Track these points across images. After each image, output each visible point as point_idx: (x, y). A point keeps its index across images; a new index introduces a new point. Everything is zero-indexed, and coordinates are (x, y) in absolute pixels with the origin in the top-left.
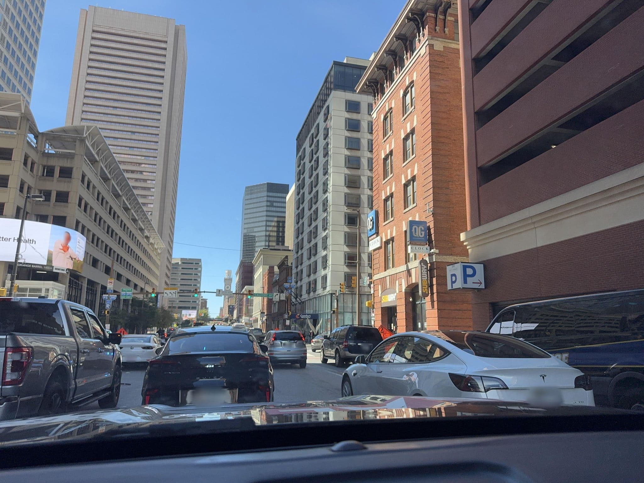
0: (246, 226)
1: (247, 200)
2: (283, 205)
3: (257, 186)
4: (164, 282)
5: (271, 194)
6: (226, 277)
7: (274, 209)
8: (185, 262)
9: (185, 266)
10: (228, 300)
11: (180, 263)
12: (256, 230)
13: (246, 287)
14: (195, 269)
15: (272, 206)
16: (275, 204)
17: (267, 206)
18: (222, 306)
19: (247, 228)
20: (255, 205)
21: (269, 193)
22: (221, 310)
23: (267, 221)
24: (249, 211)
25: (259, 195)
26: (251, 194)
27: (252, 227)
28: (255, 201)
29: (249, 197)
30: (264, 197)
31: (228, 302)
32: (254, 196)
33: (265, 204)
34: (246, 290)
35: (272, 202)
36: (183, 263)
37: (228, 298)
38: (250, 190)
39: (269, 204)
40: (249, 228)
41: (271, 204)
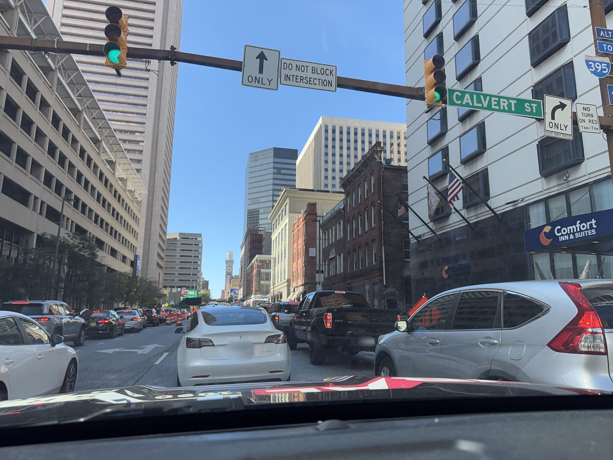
0: (251, 196)
1: (252, 167)
2: (292, 172)
3: (263, 151)
4: (157, 253)
5: (278, 160)
6: (228, 259)
7: (282, 177)
8: (184, 237)
9: (185, 241)
10: (230, 282)
11: (178, 239)
12: (261, 200)
13: (256, 257)
14: (195, 245)
15: (279, 173)
16: (282, 171)
17: (274, 173)
18: (224, 289)
19: (252, 199)
20: (260, 173)
21: (276, 159)
22: (223, 292)
23: (274, 190)
24: (253, 180)
25: (265, 161)
26: (256, 161)
27: (257, 198)
28: (260, 168)
29: (253, 164)
30: (270, 163)
31: (230, 283)
32: (259, 163)
33: (271, 171)
34: (257, 260)
35: (279, 169)
36: (183, 238)
37: (230, 280)
38: (254, 156)
39: (276, 171)
40: (254, 198)
41: (278, 171)
